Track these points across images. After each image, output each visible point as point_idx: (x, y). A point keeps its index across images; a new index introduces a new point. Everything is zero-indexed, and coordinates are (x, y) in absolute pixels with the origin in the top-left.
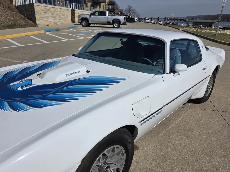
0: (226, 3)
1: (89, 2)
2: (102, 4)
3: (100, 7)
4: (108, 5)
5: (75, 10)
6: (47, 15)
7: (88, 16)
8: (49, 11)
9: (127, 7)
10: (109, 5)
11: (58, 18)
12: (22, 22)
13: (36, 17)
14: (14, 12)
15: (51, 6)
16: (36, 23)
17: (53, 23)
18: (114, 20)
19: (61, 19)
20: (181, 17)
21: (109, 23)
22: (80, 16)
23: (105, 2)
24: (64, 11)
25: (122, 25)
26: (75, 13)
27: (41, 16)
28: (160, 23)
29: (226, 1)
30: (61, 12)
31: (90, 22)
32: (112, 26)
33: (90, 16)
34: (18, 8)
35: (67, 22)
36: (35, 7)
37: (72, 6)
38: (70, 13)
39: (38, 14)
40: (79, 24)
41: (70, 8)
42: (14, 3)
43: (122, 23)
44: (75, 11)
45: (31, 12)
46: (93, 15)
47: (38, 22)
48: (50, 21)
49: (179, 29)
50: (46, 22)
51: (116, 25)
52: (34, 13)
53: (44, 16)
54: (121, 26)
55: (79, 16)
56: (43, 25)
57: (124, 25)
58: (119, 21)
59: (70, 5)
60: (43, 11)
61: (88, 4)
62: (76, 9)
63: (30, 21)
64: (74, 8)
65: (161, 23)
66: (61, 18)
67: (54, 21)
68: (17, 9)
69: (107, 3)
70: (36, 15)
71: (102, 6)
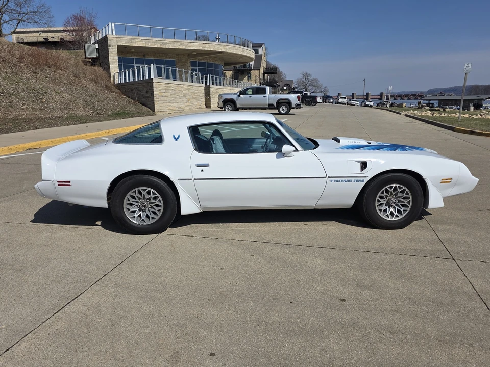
0: (470, 67)
1: (229, 71)
2: (252, 72)
3: (249, 78)
4: (265, 73)
5: (211, 86)
6: (170, 97)
7: (236, 96)
8: (173, 91)
9: (300, 76)
10: (266, 75)
11: (185, 101)
12: (132, 108)
13: (155, 100)
14: (114, 94)
15: (175, 82)
16: (153, 110)
17: (177, 109)
18: (280, 101)
19: (190, 102)
20: (417, 92)
21: (271, 107)
22: (222, 96)
23: (259, 70)
24: (195, 89)
25: (293, 108)
26: (211, 91)
27: (162, 98)
28: (368, 103)
29: (470, 65)
30: (190, 91)
31: (238, 106)
32: (276, 111)
33: (239, 96)
34: (119, 86)
35: (198, 107)
36: (154, 86)
37: (206, 79)
38: (204, 92)
39: (157, 96)
40: (220, 109)
41: (202, 83)
42: (112, 79)
43: (293, 106)
44: (211, 89)
45: (147, 92)
46: (243, 94)
47: (157, 108)
48: (174, 107)
49: (400, 114)
50: (167, 108)
51: (283, 109)
52: (152, 94)
53: (166, 98)
54: (292, 111)
55: (220, 96)
56: (164, 113)
57: (297, 108)
58: (288, 103)
59: (202, 79)
60: (164, 91)
61: (226, 74)
62: (213, 84)
63: (144, 107)
64: (208, 84)
65: (371, 104)
66: (190, 100)
67: (179, 106)
68: (119, 89)
69: (262, 71)
70: (155, 98)
71: (253, 77)
